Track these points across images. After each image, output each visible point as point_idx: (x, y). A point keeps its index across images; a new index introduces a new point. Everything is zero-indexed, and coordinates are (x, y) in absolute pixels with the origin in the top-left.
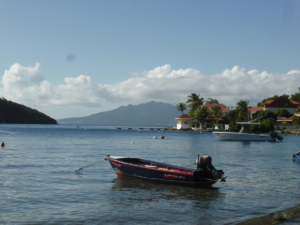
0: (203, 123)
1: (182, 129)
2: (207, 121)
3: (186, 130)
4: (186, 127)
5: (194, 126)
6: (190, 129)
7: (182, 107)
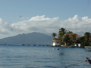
0: (67, 43)
1: (56, 46)
2: (69, 42)
3: (58, 46)
4: (58, 44)
5: (62, 44)
6: (60, 46)
7: (54, 35)
